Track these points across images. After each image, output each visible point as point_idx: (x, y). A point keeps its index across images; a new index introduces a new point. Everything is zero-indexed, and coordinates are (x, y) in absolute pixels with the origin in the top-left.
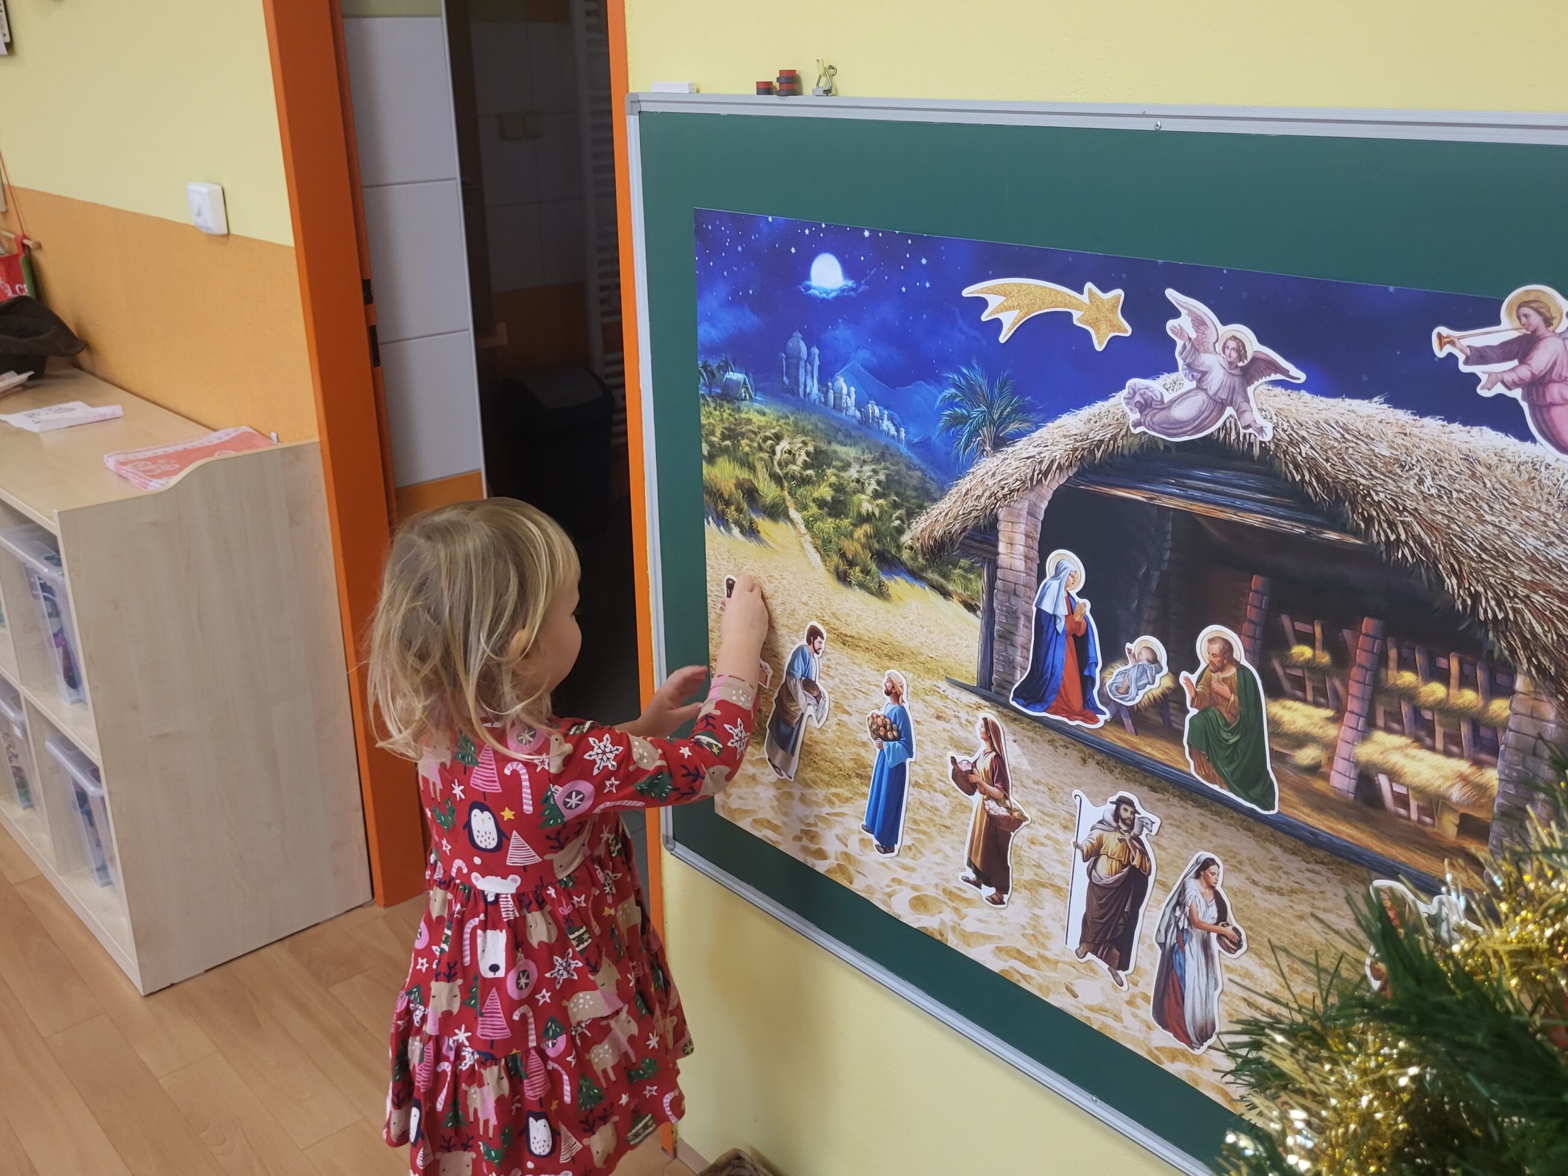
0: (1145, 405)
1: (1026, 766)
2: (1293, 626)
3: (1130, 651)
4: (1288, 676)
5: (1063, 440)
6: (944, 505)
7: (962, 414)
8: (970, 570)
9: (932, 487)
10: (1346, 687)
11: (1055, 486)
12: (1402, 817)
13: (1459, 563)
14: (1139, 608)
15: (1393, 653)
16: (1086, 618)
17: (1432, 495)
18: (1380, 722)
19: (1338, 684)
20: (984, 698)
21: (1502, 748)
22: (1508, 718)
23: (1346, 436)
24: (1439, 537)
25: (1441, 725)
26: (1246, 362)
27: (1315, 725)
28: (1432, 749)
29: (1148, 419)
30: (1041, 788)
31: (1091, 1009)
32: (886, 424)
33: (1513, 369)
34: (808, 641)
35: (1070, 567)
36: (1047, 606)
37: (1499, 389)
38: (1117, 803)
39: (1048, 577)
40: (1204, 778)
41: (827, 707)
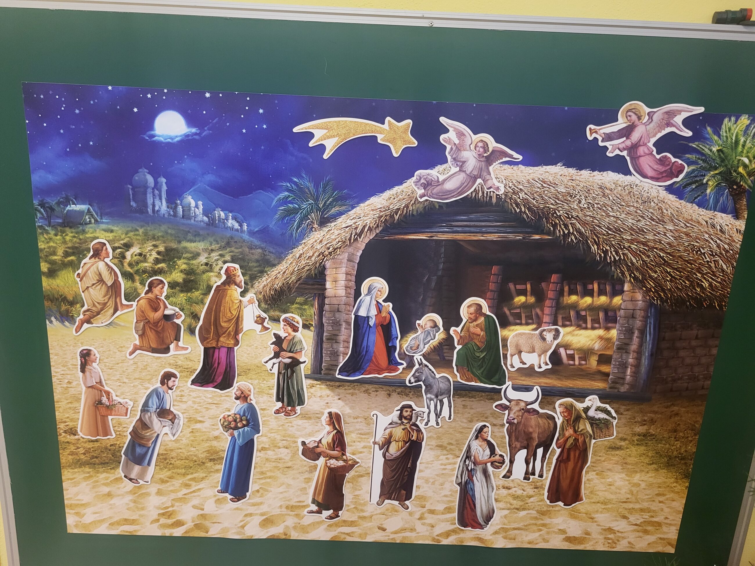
0: (427, 185)
1: (347, 410)
2: (515, 287)
3: (419, 325)
4: (512, 314)
5: (371, 212)
6: (282, 267)
7: (294, 208)
8: (305, 303)
9: (271, 258)
10: (542, 311)
11: (367, 240)
12: (572, 365)
13: (598, 238)
14: (424, 300)
15: (566, 289)
16: (390, 313)
17: (585, 208)
18: (560, 323)
19: (538, 311)
20: (316, 380)
21: (618, 318)
22: (621, 304)
23: (544, 185)
24: (588, 227)
25: (590, 316)
26: (488, 153)
28: (586, 328)
29: (429, 192)
30: (359, 420)
31: (396, 533)
32: (231, 223)
33: (623, 142)
34: (162, 383)
35: (379, 286)
36: (362, 313)
37: (617, 152)
38: (401, 410)
39: (363, 295)
40: (466, 381)
41: (181, 423)
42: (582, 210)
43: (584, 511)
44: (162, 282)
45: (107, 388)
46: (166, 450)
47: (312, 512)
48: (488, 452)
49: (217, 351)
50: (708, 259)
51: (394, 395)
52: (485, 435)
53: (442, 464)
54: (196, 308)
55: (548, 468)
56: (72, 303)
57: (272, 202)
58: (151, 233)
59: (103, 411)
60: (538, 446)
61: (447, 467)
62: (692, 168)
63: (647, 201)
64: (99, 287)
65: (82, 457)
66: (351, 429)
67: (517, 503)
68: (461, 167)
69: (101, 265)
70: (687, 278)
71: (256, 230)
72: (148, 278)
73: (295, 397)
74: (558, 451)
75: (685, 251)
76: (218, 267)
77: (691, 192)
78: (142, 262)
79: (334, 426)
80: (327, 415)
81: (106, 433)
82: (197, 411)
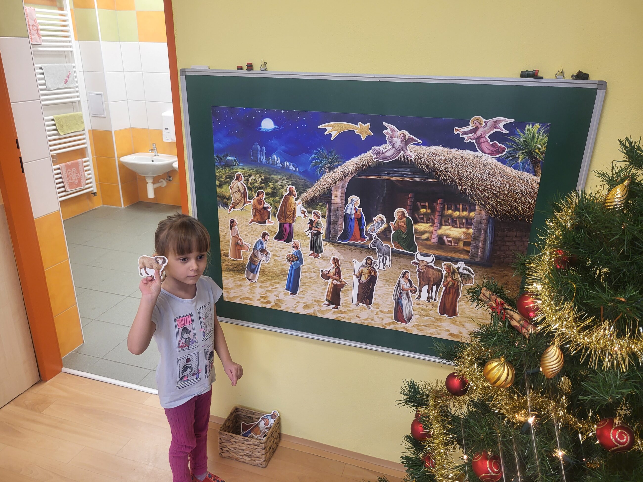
0: (378, 153)
2: (421, 205)
3: (375, 219)
4: (419, 218)
5: (352, 165)
6: (313, 188)
7: (318, 162)
8: (323, 206)
9: (308, 184)
10: (435, 217)
11: (350, 178)
12: (450, 245)
13: (462, 182)
14: (377, 207)
15: (446, 207)
16: (361, 213)
18: (444, 224)
19: (432, 217)
20: (329, 242)
21: (473, 223)
22: (474, 216)
23: (433, 155)
24: (456, 177)
25: (458, 221)
26: (406, 140)
27: (427, 228)
28: (457, 227)
29: (379, 157)
31: (365, 320)
32: (291, 167)
33: (473, 136)
34: (263, 237)
35: (356, 200)
36: (348, 212)
37: (470, 140)
38: (367, 260)
39: (348, 204)
40: (397, 248)
41: (270, 256)
42: (453, 168)
43: (458, 321)
44: (263, 192)
45: (240, 237)
46: (264, 268)
47: (326, 304)
48: (408, 285)
49: (285, 225)
50: (520, 196)
51: (363, 252)
52: (407, 276)
53: (386, 289)
54: (277, 205)
55: (439, 297)
56: (228, 199)
57: (309, 159)
58: (259, 171)
59: (239, 247)
60: (434, 285)
61: (389, 290)
62: (509, 149)
63: (486, 165)
64: (238, 193)
65: (230, 267)
66: (344, 267)
67: (423, 313)
68: (393, 145)
69: (239, 183)
70: (509, 205)
71: (302, 171)
72: (257, 190)
73: (318, 249)
74: (444, 288)
75: (507, 191)
76: (286, 187)
77: (510, 161)
78: (255, 183)
79: (336, 265)
80: (333, 259)
81: (240, 257)
82: (277, 251)
